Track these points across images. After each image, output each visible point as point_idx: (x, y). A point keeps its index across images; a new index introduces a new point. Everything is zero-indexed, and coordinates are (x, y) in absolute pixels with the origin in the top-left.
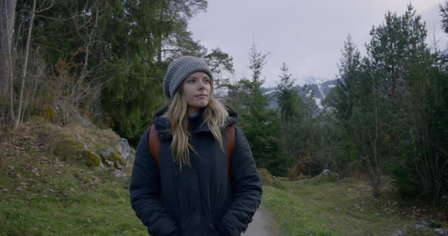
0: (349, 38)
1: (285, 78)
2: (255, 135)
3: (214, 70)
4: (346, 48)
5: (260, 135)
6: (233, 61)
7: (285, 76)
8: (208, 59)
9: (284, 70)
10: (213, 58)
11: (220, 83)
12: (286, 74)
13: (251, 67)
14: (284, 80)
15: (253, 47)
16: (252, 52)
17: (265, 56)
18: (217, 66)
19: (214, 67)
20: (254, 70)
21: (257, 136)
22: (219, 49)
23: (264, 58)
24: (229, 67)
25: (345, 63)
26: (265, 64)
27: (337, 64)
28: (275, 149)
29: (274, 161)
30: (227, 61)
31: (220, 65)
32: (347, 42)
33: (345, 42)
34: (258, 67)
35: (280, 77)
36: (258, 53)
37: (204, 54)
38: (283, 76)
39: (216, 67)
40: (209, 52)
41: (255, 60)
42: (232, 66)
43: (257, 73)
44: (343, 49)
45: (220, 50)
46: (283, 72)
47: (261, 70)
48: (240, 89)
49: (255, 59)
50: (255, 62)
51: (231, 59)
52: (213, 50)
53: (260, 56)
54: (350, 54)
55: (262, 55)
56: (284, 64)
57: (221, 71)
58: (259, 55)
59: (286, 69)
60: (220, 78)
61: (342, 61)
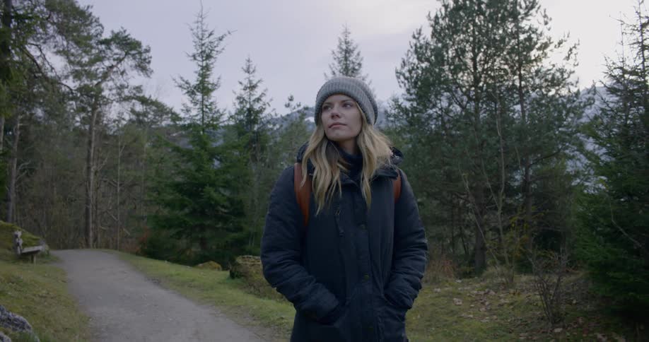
0: (346, 33)
1: (249, 86)
2: (203, 185)
3: (115, 69)
4: (341, 48)
5: (212, 185)
6: (150, 54)
7: (250, 82)
8: (103, 47)
9: (248, 71)
10: (113, 46)
11: (126, 92)
12: (251, 79)
13: (194, 56)
14: (248, 90)
15: (200, 19)
16: (198, 28)
17: (223, 37)
18: (120, 60)
19: (115, 63)
20: (201, 63)
21: (208, 188)
22: (125, 31)
23: (221, 39)
24: (143, 66)
25: (337, 73)
26: (221, 52)
27: (325, 74)
28: (240, 214)
29: (236, 235)
30: (140, 53)
31: (126, 60)
32: (343, 40)
33: (340, 39)
34: (209, 57)
35: (241, 83)
36: (210, 32)
37: (97, 36)
38: (246, 83)
39: (118, 63)
40: (107, 35)
41: (203, 45)
42: (149, 62)
43: (206, 68)
44: (336, 49)
45: (126, 34)
46: (247, 75)
47: (212, 64)
48: (150, 116)
49: (203, 42)
50: (204, 48)
51: (147, 51)
52: (112, 32)
53: (212, 37)
54: (346, 59)
55: (217, 35)
56: (249, 61)
57: (127, 72)
58: (211, 34)
59: (251, 70)
60: (126, 84)
61: (334, 69)
